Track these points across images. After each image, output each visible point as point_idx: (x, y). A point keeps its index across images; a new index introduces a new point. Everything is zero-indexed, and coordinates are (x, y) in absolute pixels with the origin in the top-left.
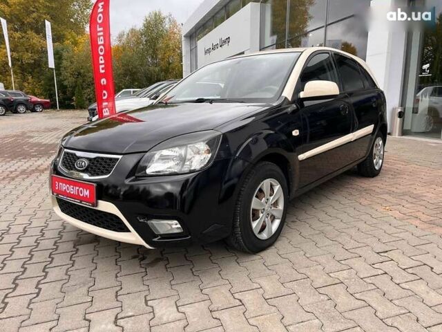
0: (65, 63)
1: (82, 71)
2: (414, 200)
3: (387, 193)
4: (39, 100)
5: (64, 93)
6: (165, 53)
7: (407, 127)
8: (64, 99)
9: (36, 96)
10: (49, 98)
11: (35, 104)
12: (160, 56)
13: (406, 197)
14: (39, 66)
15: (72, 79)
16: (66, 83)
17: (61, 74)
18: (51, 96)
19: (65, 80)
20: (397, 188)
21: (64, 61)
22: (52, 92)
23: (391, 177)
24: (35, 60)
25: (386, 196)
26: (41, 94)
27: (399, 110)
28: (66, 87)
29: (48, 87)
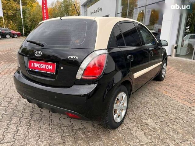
0: (27, 16)
1: (35, 19)
2: (178, 89)
3: (167, 85)
4: (16, 32)
5: (27, 29)
6: (72, 13)
7: (178, 53)
8: (27, 32)
9: (14, 30)
10: (20, 31)
11: (14, 34)
12: (70, 14)
13: (175, 88)
14: (15, 16)
15: (30, 23)
16: (27, 25)
17: (25, 21)
18: (21, 30)
19: (27, 23)
20: (171, 83)
21: (27, 15)
22: (21, 28)
23: (169, 77)
24: (13, 14)
25: (167, 87)
26: (17, 29)
27: (175, 46)
28: (28, 26)
29: (19, 26)
